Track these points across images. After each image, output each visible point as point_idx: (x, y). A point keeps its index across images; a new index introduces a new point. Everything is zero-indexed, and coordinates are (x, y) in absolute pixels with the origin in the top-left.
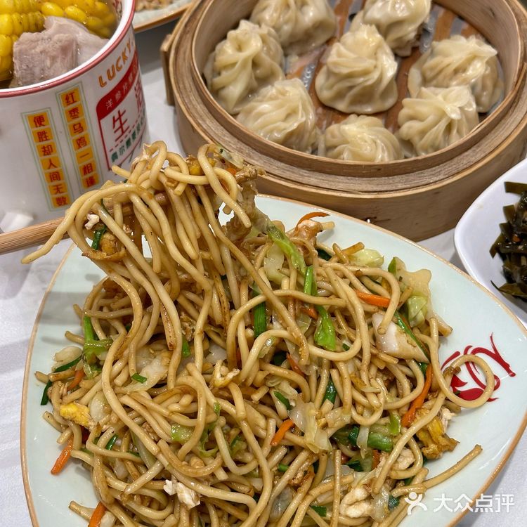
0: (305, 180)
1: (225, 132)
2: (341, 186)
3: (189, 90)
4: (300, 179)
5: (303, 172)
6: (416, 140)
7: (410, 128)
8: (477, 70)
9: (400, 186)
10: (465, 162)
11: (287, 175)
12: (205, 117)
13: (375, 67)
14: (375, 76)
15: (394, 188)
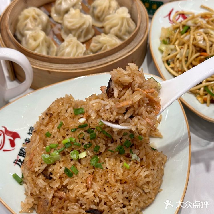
0: (107, 61)
1: (63, 65)
2: (119, 56)
3: (34, 61)
4: (105, 62)
5: (103, 59)
7: (114, 31)
9: (135, 45)
11: (99, 63)
12: (50, 65)
15: (134, 46)
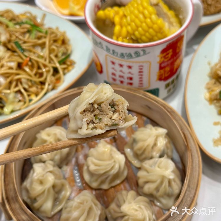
6: (155, 193)
7: (148, 188)
8: (162, 143)
10: (189, 199)
13: (115, 162)
14: (117, 166)
